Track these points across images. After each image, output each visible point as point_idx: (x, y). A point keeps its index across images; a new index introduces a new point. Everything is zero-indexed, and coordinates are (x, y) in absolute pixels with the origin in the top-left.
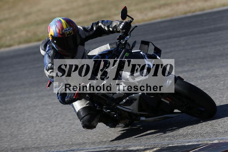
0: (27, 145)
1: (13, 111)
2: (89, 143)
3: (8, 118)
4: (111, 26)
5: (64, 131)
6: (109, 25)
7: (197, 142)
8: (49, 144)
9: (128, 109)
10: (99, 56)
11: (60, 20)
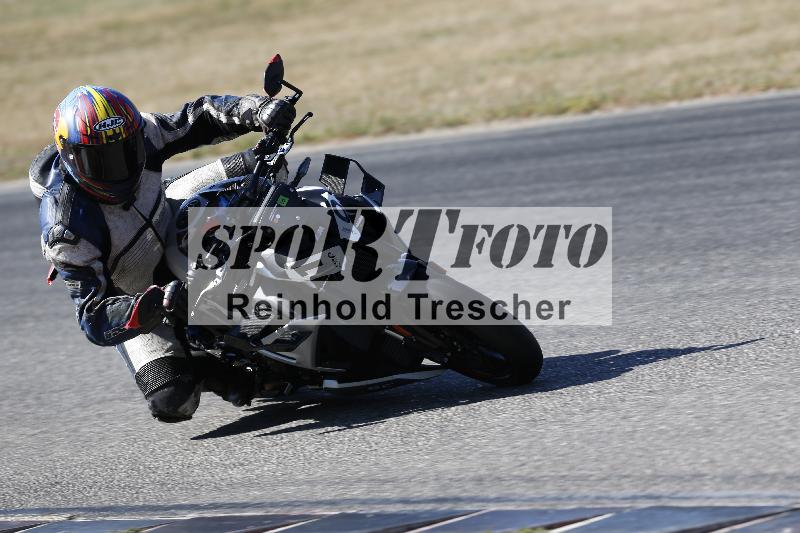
0: (495, 469)
2: (715, 477)
4: (236, 111)
5: (629, 429)
6: (231, 110)
8: (572, 468)
9: (287, 357)
10: (200, 198)
11: (90, 95)
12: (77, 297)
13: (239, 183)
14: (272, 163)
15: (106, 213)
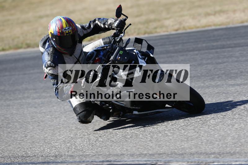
1: (48, 115)
2: (128, 155)
3: (42, 121)
4: (106, 23)
7: (246, 162)
9: (122, 104)
10: (94, 52)
11: (61, 19)
12: (55, 85)
13: (107, 47)
14: (118, 40)
15: (64, 57)
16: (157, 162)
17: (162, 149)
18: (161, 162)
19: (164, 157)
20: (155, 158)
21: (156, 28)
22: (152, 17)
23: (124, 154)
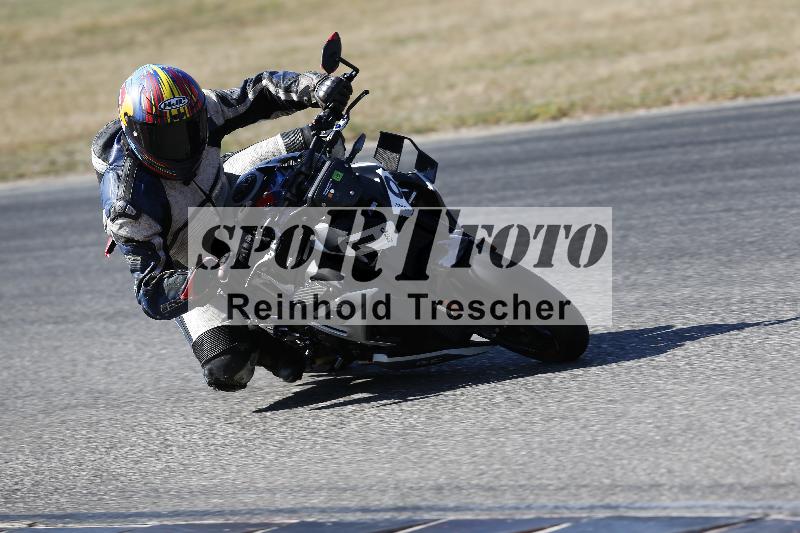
0: (456, 478)
2: (673, 487)
4: (294, 87)
5: (589, 438)
6: (290, 86)
8: (531, 477)
9: (339, 330)
10: (257, 173)
11: (156, 74)
12: (136, 271)
14: (327, 140)
15: (166, 188)
16: (769, 511)
17: (784, 470)
18: (780, 513)
19: (791, 496)
20: (761, 500)
21: (771, 78)
22: (761, 41)
23: (660, 485)
